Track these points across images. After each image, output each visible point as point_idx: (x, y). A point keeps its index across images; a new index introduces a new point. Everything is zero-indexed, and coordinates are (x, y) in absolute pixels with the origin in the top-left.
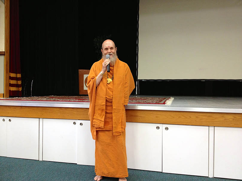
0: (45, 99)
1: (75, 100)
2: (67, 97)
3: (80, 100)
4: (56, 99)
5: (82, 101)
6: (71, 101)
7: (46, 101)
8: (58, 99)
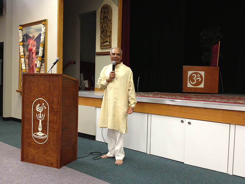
0: (151, 95)
1: (181, 97)
2: (171, 94)
3: (186, 98)
4: (162, 96)
5: (188, 99)
6: (177, 98)
7: (153, 97)
8: (164, 95)
